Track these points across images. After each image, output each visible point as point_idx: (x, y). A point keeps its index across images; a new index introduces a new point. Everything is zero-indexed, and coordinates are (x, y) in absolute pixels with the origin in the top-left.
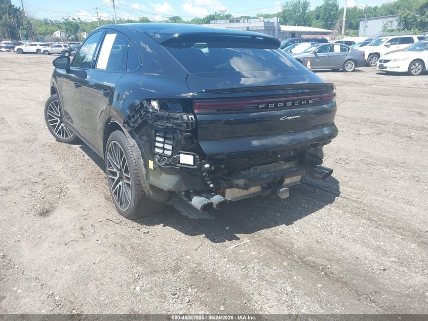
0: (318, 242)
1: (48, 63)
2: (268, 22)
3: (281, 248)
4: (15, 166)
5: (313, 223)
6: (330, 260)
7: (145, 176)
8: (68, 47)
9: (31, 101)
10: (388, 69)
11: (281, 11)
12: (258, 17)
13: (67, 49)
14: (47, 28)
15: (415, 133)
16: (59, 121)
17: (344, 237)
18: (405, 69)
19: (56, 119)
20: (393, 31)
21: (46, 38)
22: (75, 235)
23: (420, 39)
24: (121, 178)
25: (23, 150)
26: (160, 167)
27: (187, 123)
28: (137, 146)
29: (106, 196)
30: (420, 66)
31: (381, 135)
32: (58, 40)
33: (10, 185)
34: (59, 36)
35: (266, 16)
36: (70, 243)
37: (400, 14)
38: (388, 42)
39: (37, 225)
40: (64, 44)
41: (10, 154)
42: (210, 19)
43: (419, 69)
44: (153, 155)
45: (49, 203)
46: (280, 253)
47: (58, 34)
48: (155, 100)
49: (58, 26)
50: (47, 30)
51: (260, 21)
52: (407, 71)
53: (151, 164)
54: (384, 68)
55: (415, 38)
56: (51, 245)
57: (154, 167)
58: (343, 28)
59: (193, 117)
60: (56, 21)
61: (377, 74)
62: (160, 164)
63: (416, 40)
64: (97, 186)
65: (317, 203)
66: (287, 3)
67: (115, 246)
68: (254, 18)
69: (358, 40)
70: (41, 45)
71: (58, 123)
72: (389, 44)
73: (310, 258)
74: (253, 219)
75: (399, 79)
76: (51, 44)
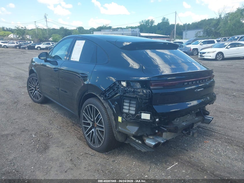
0: (217, 162)
1: (9, 53)
2: (133, 31)
3: (197, 167)
4: (12, 119)
5: (207, 150)
6: (229, 173)
7: (115, 126)
8: (19, 44)
9: (6, 77)
10: (205, 57)
11: (140, 25)
12: (127, 28)
13: (18, 44)
14: (5, 32)
15: (236, 93)
16: (34, 90)
17: (229, 158)
18: (214, 58)
19: (33, 88)
20: (201, 37)
21: (5, 38)
22: (69, 165)
23: (218, 41)
24: (93, 127)
25: (13, 108)
26: (126, 120)
27: (146, 95)
28: (109, 108)
29: (78, 138)
30: (221, 56)
31: (219, 95)
32: (12, 39)
33: (13, 132)
34: (12, 37)
35: (132, 28)
36: (68, 170)
37: (204, 28)
38: (201, 43)
39: (41, 159)
40: (16, 42)
41: (5, 111)
42: (100, 29)
43: (221, 57)
44: (121, 113)
45: (44, 143)
46: (198, 170)
47: (11, 36)
48: (124, 81)
49: (12, 31)
50: (5, 34)
51: (129, 31)
52: (215, 58)
53: (120, 119)
54: (203, 56)
55: (215, 40)
56: (56, 173)
57: (122, 121)
58: (175, 35)
59: (150, 91)
60: (10, 28)
61: (199, 59)
62: (127, 119)
63: (216, 42)
64: (69, 131)
65: (205, 137)
66: (142, 21)
67: (98, 171)
68: (125, 29)
69: (184, 41)
70: (2, 42)
71: (33, 91)
72: (202, 44)
73: (217, 172)
74: (173, 149)
75: (212, 63)
76: (8, 42)
